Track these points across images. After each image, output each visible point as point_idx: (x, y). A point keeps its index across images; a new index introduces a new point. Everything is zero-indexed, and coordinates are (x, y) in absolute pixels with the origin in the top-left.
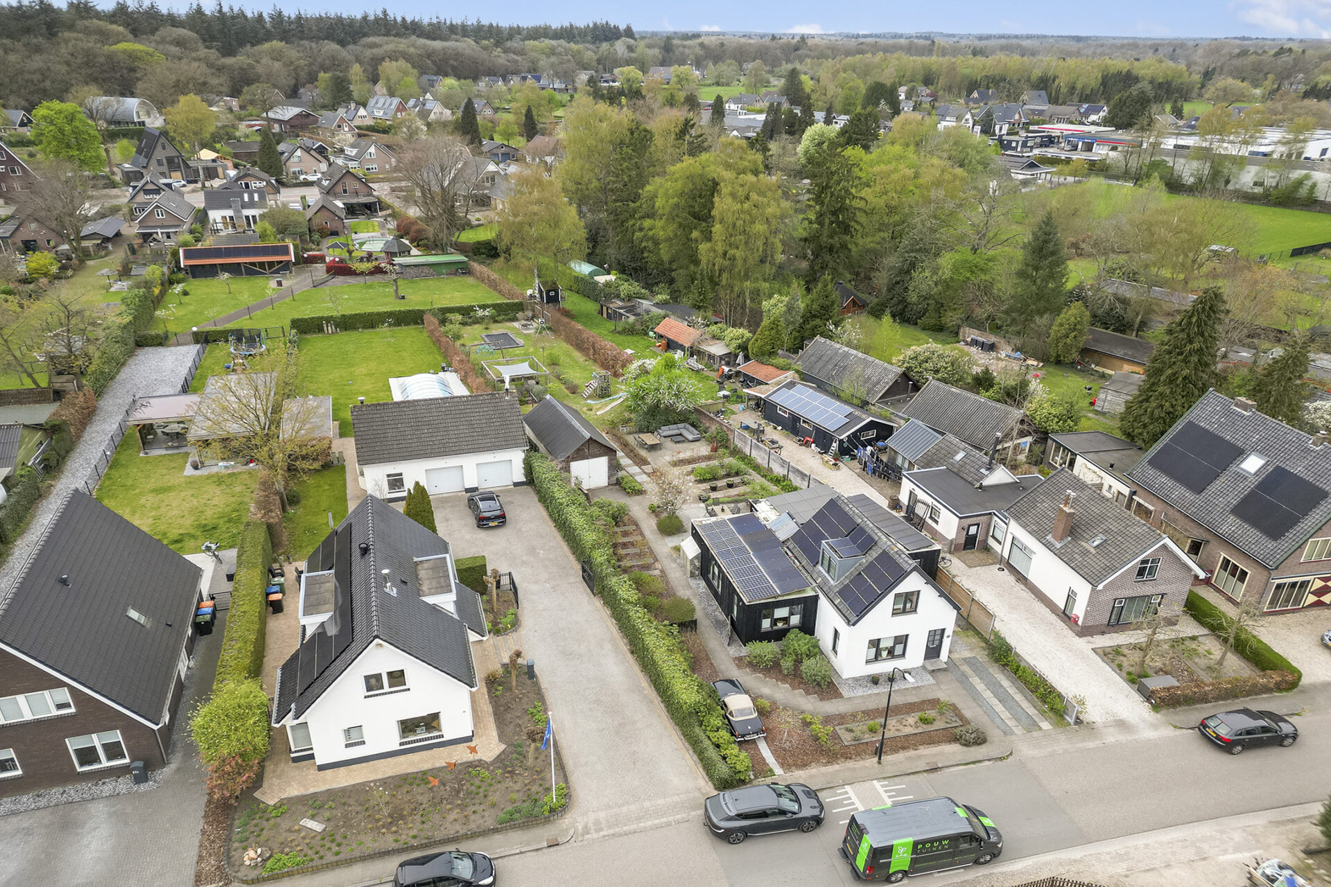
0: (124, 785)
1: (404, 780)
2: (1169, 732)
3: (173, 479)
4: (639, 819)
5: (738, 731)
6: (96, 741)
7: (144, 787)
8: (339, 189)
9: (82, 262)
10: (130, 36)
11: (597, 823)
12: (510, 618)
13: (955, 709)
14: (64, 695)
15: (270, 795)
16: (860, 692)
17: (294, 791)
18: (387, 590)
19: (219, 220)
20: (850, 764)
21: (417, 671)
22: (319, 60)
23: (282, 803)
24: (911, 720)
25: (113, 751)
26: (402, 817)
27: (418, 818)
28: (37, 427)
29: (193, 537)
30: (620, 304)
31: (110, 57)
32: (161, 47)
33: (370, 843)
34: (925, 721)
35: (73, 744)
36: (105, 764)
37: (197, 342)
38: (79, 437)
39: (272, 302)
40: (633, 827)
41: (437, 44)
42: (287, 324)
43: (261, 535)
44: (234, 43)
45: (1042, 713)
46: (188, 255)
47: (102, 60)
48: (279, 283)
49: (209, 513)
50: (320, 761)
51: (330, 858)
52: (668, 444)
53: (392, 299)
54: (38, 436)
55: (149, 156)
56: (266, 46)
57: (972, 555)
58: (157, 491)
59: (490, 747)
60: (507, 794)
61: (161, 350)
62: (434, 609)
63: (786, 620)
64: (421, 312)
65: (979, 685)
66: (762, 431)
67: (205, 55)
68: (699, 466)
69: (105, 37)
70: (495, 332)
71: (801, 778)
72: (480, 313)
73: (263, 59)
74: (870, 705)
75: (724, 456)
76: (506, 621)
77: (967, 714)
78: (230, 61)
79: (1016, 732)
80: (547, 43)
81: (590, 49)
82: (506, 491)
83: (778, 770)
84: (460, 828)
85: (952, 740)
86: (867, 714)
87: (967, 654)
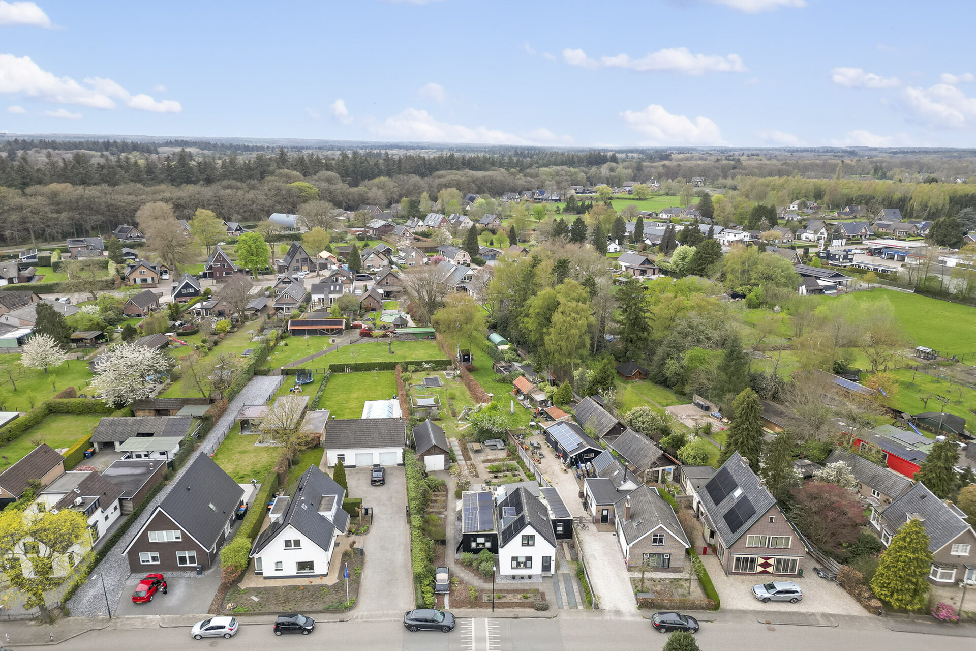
0: (193, 574)
1: (296, 588)
2: (639, 619)
3: (250, 447)
4: (379, 617)
5: (437, 588)
6: (187, 554)
7: (200, 576)
8: (384, 282)
9: (243, 323)
10: (302, 177)
11: (363, 616)
12: (365, 528)
13: (543, 595)
14: (179, 533)
15: (243, 586)
16: (504, 582)
17: (253, 585)
18: (303, 507)
19: (317, 300)
20: (480, 610)
21: (305, 541)
22: (407, 186)
23: (246, 589)
24: (519, 596)
25: (192, 559)
26: (288, 601)
27: (294, 603)
28: (199, 417)
29: (249, 476)
30: (504, 364)
31: (289, 190)
32: (317, 183)
33: (273, 608)
34: (526, 598)
35: (179, 554)
36: (188, 564)
37: (282, 374)
38: (216, 422)
39: (325, 352)
40: (376, 620)
41: (480, 174)
42: (327, 367)
43: (272, 478)
44: (359, 178)
45: (583, 602)
46: (293, 324)
47: (284, 192)
48: (334, 341)
49: (259, 465)
50: (265, 575)
51: (257, 611)
52: (488, 450)
53: (387, 353)
54: (199, 421)
55: (292, 258)
56: (376, 180)
57: (603, 525)
58: (241, 452)
59: (332, 580)
60: (331, 599)
61: (265, 377)
62: (323, 518)
63: (484, 544)
64: (396, 363)
65: (562, 586)
66: (539, 448)
67: (341, 187)
68: (494, 464)
69: (289, 179)
70: (431, 377)
71: (456, 611)
72: (426, 366)
73: (373, 188)
74: (505, 588)
75: (510, 460)
76: (362, 530)
77: (547, 597)
78: (354, 190)
79: (565, 608)
80: (554, 168)
81: (583, 172)
82: (392, 468)
83: (447, 607)
84: (308, 609)
85: (532, 607)
86: (501, 591)
87: (566, 572)
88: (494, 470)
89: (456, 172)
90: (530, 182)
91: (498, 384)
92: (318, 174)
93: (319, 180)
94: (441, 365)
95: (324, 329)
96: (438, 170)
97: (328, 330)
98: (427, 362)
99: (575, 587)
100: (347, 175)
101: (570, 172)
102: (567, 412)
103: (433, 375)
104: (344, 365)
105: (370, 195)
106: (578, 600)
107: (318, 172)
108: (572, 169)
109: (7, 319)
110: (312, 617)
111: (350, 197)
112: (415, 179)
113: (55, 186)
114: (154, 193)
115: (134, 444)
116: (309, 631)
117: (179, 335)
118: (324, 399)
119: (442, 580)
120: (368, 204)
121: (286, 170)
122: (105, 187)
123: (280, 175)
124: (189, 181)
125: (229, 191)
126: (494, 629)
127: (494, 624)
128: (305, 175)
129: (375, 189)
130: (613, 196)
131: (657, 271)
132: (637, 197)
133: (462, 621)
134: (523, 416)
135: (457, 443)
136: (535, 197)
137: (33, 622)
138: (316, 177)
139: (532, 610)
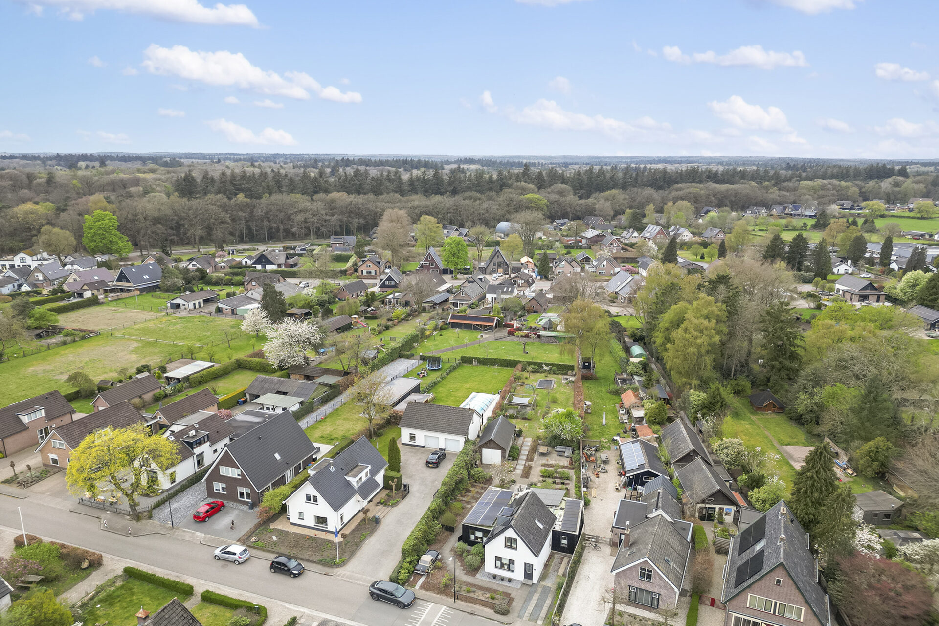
0: (246, 508)
3: (354, 416)
4: (357, 580)
5: (417, 567)
6: (245, 490)
7: (250, 511)
11: (345, 575)
12: (396, 502)
13: (511, 600)
14: (239, 472)
15: (272, 526)
16: (483, 578)
17: (279, 527)
18: (330, 469)
19: (490, 299)
20: (444, 597)
21: (322, 501)
23: (274, 529)
24: (488, 595)
25: (248, 496)
26: (296, 547)
27: (300, 549)
28: (330, 385)
30: (625, 376)
31: (521, 201)
32: (549, 195)
34: (493, 598)
35: (239, 489)
36: (245, 499)
37: (420, 359)
38: (343, 392)
40: (353, 581)
41: (724, 187)
42: (459, 358)
44: (591, 190)
45: (545, 618)
47: (516, 203)
48: (482, 336)
50: (291, 521)
51: (270, 549)
52: (554, 455)
53: (522, 353)
54: (328, 388)
55: (491, 261)
60: (328, 554)
61: (406, 360)
62: (348, 483)
63: (481, 538)
64: (520, 362)
65: (536, 597)
66: (606, 462)
67: (571, 198)
68: (550, 469)
69: (524, 191)
70: (548, 379)
71: (422, 593)
72: (545, 368)
73: (601, 201)
74: (481, 584)
75: (570, 468)
76: (392, 502)
77: (514, 604)
78: (583, 201)
79: (524, 618)
80: (819, 182)
81: (857, 186)
82: (454, 455)
83: (417, 587)
84: (307, 557)
85: (492, 608)
86: (475, 586)
87: (549, 585)
88: (545, 474)
89: (698, 185)
90: (784, 196)
91: (609, 395)
92: (552, 187)
93: (552, 192)
94: (563, 369)
95: (478, 325)
96: (677, 183)
97: (481, 326)
98: (547, 365)
99: (548, 602)
100: (581, 188)
101: (839, 186)
102: (655, 432)
103: (552, 378)
104: (474, 358)
105: (597, 207)
106: (543, 614)
107: (552, 185)
108: (843, 183)
109: (252, 294)
110: (304, 564)
111: (578, 208)
112: (649, 191)
113: (335, 195)
114: (408, 201)
115: (268, 399)
116: (295, 576)
117: (366, 318)
118: (440, 385)
119: (425, 562)
120: (595, 215)
121: (523, 184)
122: (371, 196)
123: (517, 188)
124: (439, 192)
125: (467, 202)
126: (445, 618)
127: (448, 614)
128: (539, 188)
129: (602, 201)
130: (886, 213)
131: (883, 298)
132: (919, 215)
133: (422, 603)
134: (613, 430)
135: (529, 444)
136: (787, 211)
137: (128, 517)
138: (549, 190)
139: (492, 611)
